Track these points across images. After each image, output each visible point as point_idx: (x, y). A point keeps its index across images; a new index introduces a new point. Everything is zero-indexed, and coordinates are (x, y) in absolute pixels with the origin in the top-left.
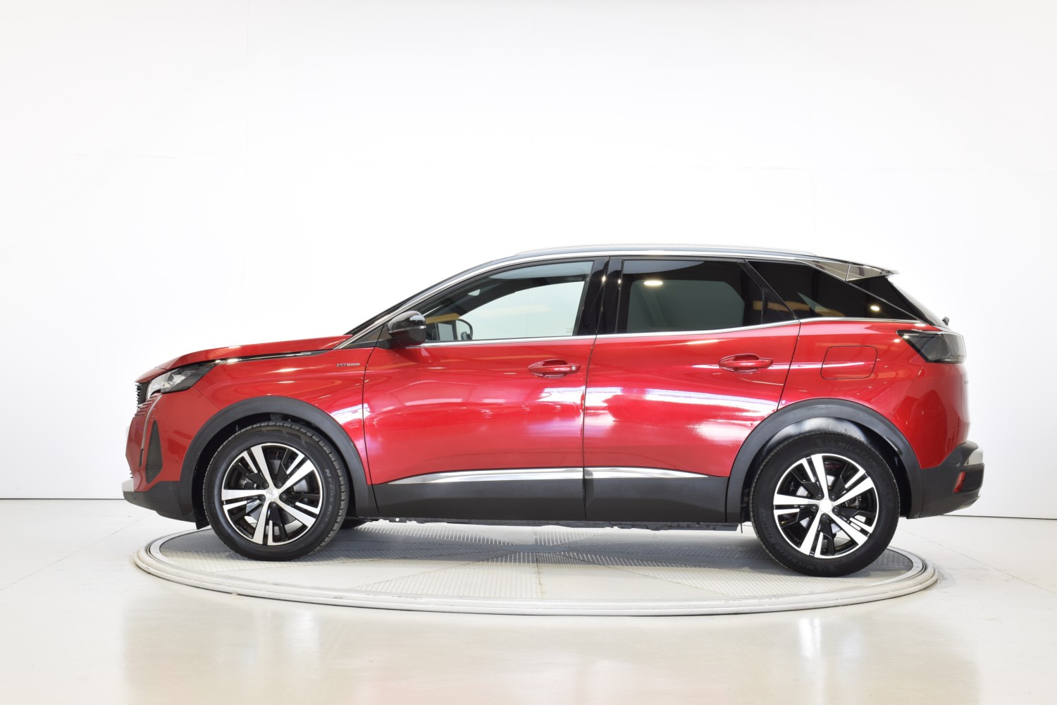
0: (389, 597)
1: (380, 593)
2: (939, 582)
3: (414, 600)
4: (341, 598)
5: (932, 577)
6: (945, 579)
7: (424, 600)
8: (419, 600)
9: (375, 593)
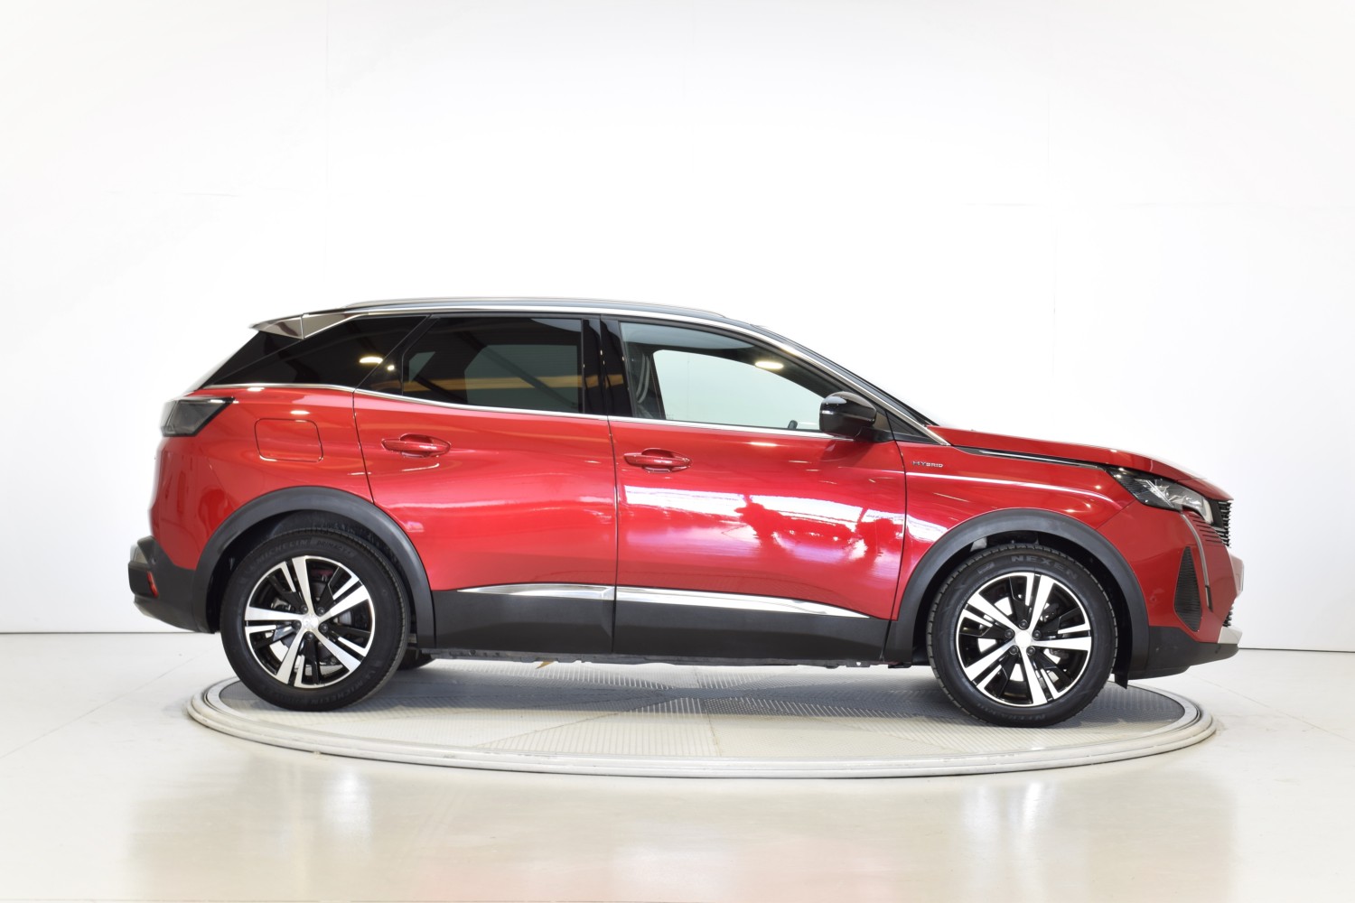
0: (515, 756)
1: (503, 750)
2: (1217, 732)
3: (546, 759)
4: (453, 757)
5: (1209, 726)
6: (1225, 729)
7: (559, 759)
8: (552, 760)
9: (497, 751)
